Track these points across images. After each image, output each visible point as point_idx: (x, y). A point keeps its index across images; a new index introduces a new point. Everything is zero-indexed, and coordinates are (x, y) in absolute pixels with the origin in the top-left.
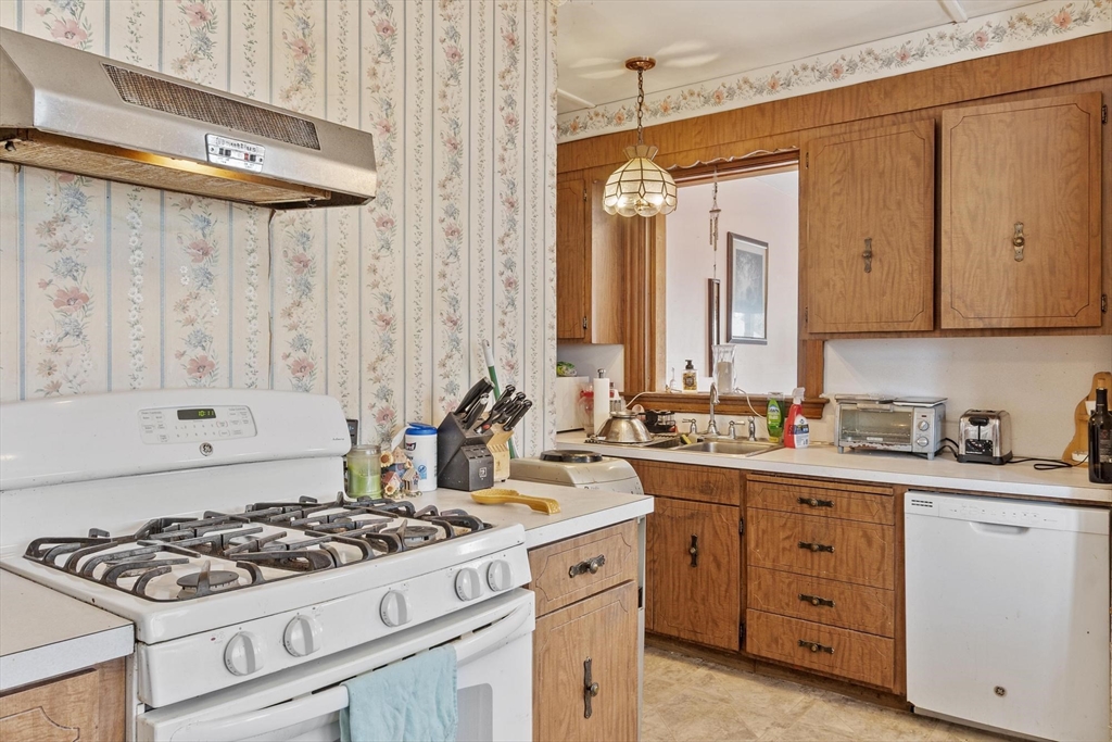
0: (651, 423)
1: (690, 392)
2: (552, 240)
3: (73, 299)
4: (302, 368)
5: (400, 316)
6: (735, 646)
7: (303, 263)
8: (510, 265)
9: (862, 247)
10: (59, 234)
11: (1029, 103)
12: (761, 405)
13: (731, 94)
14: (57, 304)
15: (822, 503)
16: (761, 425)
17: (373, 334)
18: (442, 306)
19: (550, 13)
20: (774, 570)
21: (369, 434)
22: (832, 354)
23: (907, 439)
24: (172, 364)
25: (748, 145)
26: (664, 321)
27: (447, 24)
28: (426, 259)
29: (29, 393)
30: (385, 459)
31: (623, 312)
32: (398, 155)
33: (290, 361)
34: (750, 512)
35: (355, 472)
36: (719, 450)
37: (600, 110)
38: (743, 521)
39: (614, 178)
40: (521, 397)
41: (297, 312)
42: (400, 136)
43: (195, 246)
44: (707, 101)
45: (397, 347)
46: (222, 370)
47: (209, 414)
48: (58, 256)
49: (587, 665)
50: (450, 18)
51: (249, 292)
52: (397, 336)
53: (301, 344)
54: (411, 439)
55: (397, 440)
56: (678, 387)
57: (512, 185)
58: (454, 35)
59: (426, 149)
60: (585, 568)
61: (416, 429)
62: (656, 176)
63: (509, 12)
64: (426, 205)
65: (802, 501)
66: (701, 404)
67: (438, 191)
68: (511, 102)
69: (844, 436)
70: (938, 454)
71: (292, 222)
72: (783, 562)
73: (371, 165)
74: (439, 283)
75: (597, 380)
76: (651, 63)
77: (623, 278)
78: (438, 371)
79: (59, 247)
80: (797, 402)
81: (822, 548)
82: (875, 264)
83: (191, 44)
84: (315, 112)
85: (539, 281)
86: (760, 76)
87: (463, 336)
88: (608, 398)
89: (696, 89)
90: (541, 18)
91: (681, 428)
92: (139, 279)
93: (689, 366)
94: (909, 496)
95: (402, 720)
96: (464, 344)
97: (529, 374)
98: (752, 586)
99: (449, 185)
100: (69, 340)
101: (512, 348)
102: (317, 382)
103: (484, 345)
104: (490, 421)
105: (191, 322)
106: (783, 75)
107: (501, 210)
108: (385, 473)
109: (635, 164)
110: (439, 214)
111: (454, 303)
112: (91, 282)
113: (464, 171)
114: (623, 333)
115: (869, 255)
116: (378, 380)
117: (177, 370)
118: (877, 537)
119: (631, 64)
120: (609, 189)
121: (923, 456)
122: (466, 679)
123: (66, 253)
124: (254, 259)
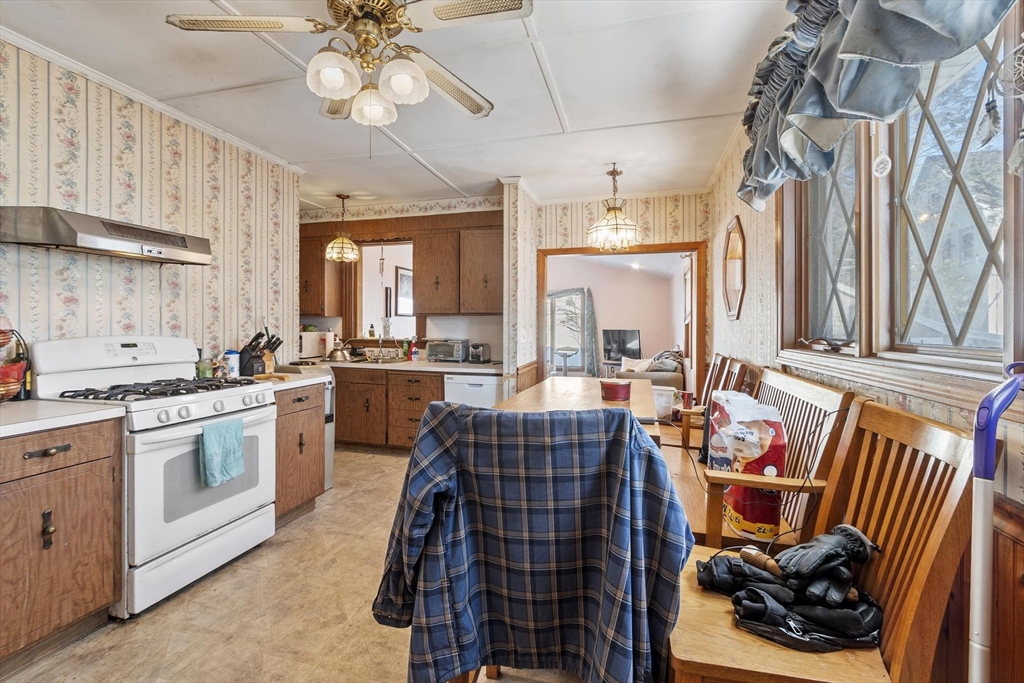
0: (353, 353)
1: (372, 338)
2: (297, 273)
3: (70, 300)
4: (175, 328)
5: (222, 306)
6: (384, 443)
7: (176, 285)
8: (276, 284)
9: (435, 280)
10: (65, 275)
11: (489, 231)
12: (401, 343)
13: (386, 212)
14: (64, 302)
15: (416, 381)
16: (400, 351)
17: (208, 313)
18: (242, 302)
19: (296, 178)
20: (399, 410)
21: (207, 354)
22: (429, 322)
23: (452, 356)
24: (115, 325)
25: (393, 234)
26: (362, 306)
27: (244, 185)
28: (234, 282)
29: (52, 337)
30: (215, 364)
31: (342, 302)
32: (221, 240)
33: (170, 325)
34: (390, 387)
35: (201, 369)
36: (382, 362)
37: (329, 210)
38: (387, 390)
39: (330, 245)
40: (278, 339)
41: (173, 305)
42: (222, 232)
43: (126, 279)
44: (375, 213)
45: (221, 319)
46: (138, 328)
47: (135, 345)
48: (65, 283)
49: (301, 435)
50: (246, 182)
51: (151, 297)
52: (221, 314)
53: (175, 318)
54: (227, 356)
55: (220, 357)
56: (367, 336)
57: (277, 251)
58: (248, 189)
59: (235, 237)
60: (300, 400)
61: (230, 352)
62: (350, 246)
63: (275, 179)
64: (235, 260)
65: (410, 381)
66: (375, 343)
67: (240, 254)
68: (276, 216)
69: (430, 355)
70: (463, 361)
71: (171, 268)
72: (402, 406)
73: (209, 253)
74: (241, 292)
75: (328, 333)
76: (348, 197)
77: (341, 286)
78: (240, 329)
79: (65, 280)
80: (414, 342)
81: (416, 399)
82: (439, 287)
83: (123, 198)
84: (182, 231)
85: (291, 290)
86: (398, 206)
87: (253, 314)
88: (333, 341)
89: (371, 207)
90: (291, 181)
91: (368, 354)
92: (100, 292)
93: (372, 327)
94: (446, 376)
95: (222, 439)
96: (253, 318)
97: (285, 330)
98: (391, 417)
99: (246, 252)
100: (69, 317)
101: (277, 319)
102: (183, 333)
103: (263, 318)
104: (264, 348)
105: (124, 309)
106: (406, 207)
107: (272, 262)
108: (215, 370)
109: (340, 240)
110: (241, 263)
111: (248, 300)
112: (80, 293)
113: (253, 245)
114: (341, 312)
115: (437, 283)
116: (211, 333)
117: (117, 329)
118: (436, 392)
119: (339, 196)
120: (328, 250)
121: (458, 362)
122: (247, 433)
123: (68, 282)
124: (152, 283)
